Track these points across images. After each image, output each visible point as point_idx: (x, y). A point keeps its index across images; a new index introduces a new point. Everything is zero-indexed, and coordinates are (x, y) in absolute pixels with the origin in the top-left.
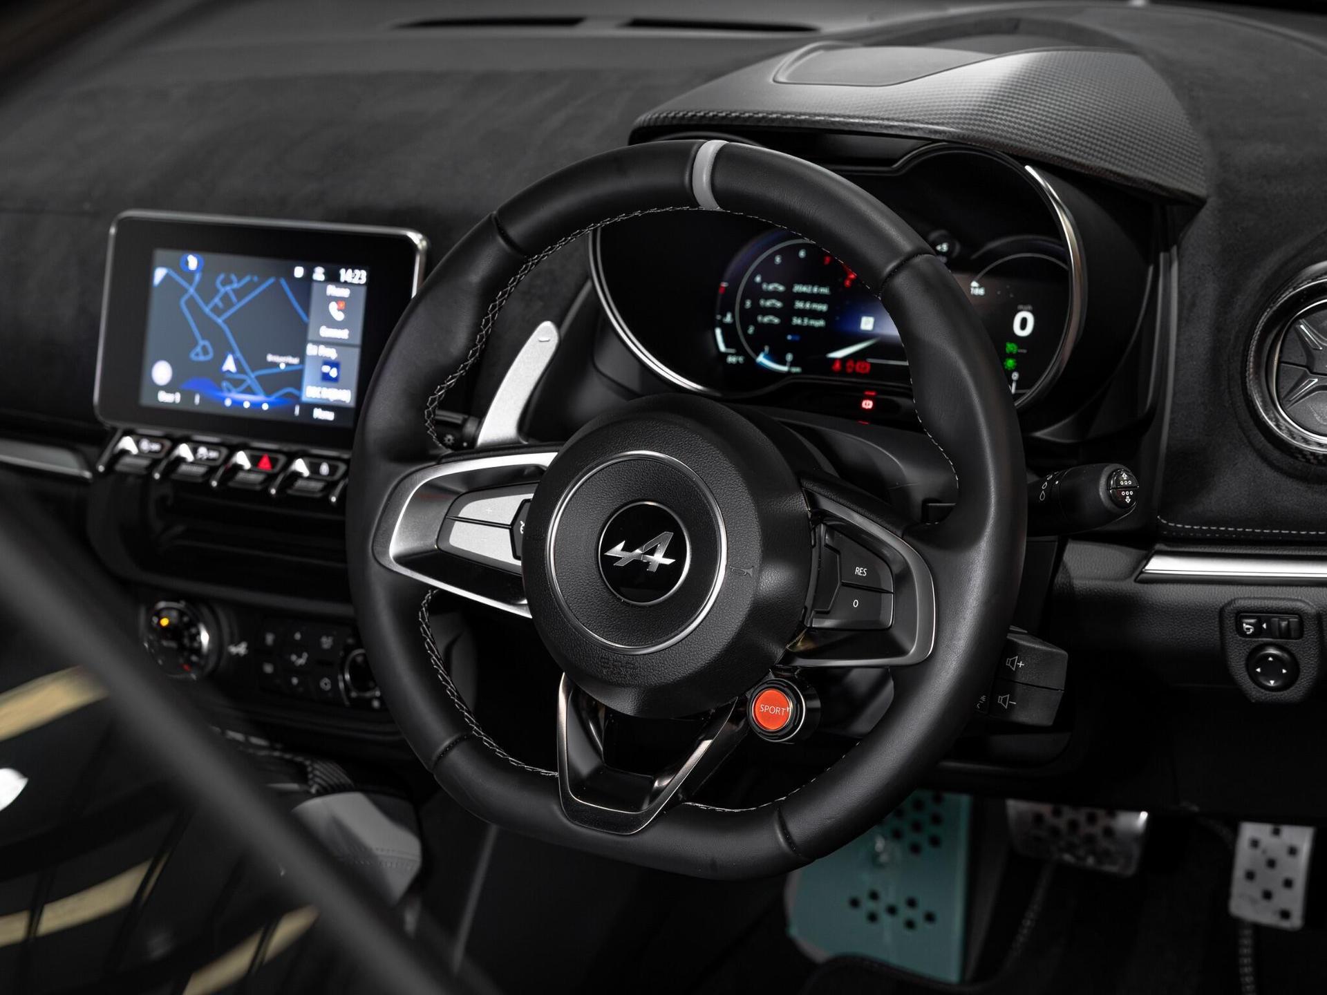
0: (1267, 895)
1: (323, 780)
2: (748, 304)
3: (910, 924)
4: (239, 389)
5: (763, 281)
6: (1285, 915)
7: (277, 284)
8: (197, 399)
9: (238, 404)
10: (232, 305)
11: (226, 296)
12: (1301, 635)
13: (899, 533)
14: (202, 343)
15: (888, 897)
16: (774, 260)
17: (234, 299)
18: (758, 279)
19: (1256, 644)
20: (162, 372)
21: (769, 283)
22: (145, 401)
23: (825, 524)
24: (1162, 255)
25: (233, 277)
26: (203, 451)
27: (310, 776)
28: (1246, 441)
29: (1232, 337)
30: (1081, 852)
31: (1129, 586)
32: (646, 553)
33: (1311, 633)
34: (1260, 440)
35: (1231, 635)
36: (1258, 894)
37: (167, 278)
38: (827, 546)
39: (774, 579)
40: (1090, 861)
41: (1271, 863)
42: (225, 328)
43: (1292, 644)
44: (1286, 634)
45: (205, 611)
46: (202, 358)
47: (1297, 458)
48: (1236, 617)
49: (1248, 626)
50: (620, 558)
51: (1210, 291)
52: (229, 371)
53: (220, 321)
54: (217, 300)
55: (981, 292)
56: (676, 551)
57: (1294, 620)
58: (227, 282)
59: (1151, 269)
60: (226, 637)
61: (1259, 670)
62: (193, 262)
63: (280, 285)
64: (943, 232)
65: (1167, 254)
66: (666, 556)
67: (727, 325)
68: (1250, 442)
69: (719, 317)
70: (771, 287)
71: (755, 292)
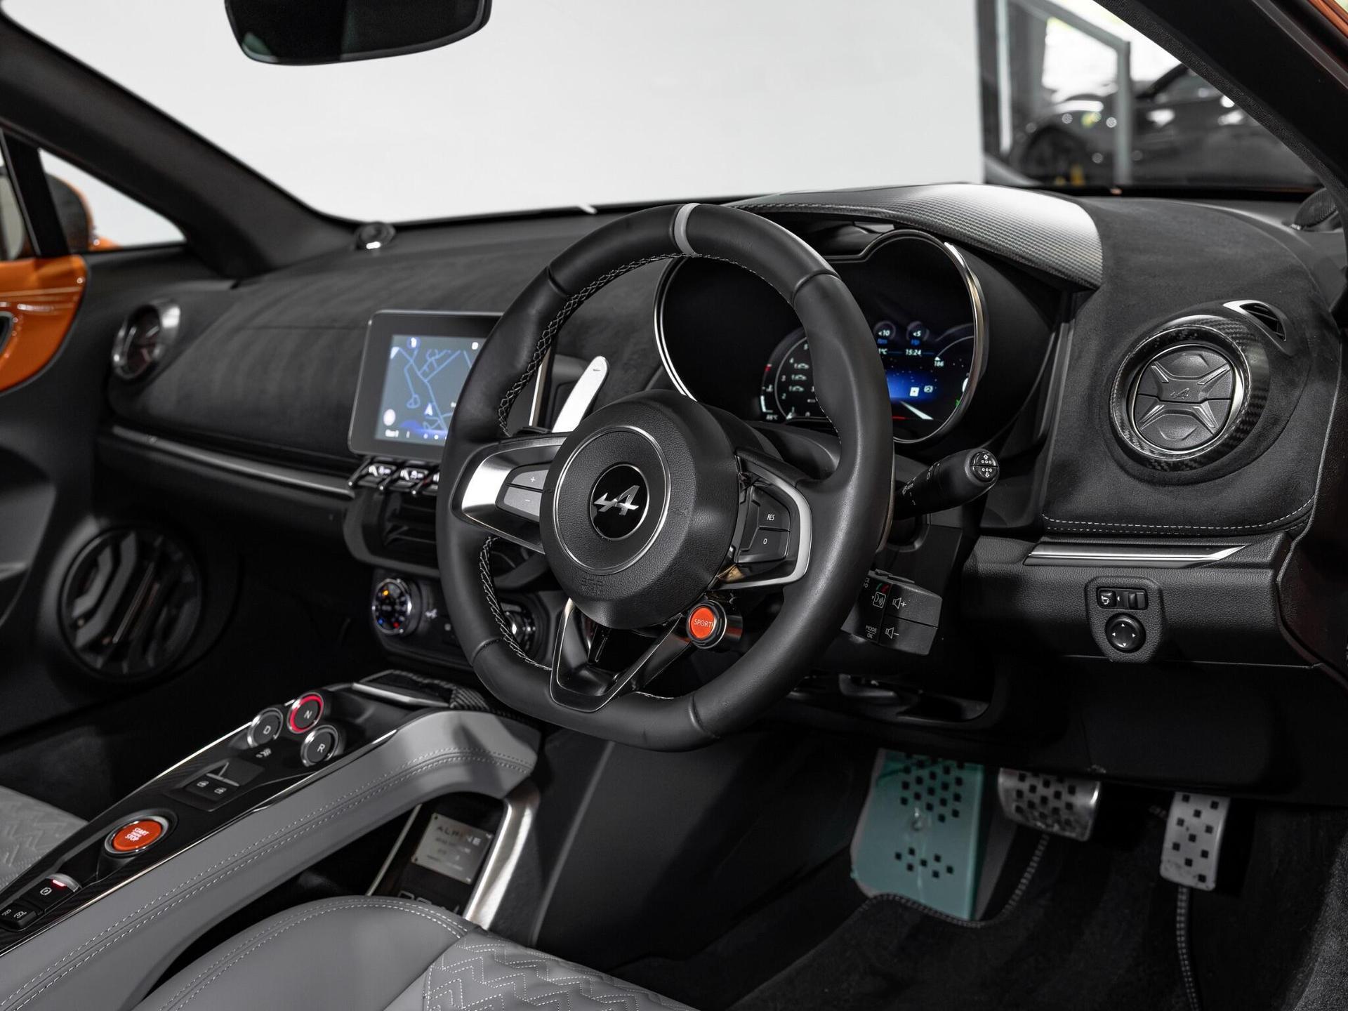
0: (1189, 862)
1: (463, 701)
2: (784, 378)
3: (936, 874)
4: (433, 427)
5: (795, 362)
6: (1202, 878)
7: (462, 354)
8: (408, 434)
9: (431, 437)
10: (434, 370)
11: (431, 363)
12: (1146, 607)
13: (794, 484)
14: (415, 396)
15: (922, 853)
16: (803, 347)
17: (435, 365)
18: (792, 361)
19: (1113, 613)
20: (389, 417)
21: (798, 363)
22: (379, 436)
23: (754, 486)
24: (1063, 325)
25: (436, 351)
26: (414, 473)
27: (453, 696)
28: (1109, 455)
29: (1105, 379)
30: (1049, 821)
31: (1018, 568)
32: (621, 502)
33: (1154, 605)
34: (1119, 451)
35: (1094, 605)
36: (1182, 862)
37: (398, 354)
38: (753, 501)
39: (705, 520)
40: (1056, 828)
41: (1193, 838)
42: (428, 385)
43: (1140, 614)
44: (1134, 605)
45: (414, 588)
46: (413, 407)
47: (1146, 466)
48: (1097, 592)
49: (1105, 598)
50: (603, 506)
51: (1094, 345)
52: (428, 415)
53: (426, 381)
54: (425, 367)
55: (941, 364)
56: (640, 500)
57: (1140, 594)
58: (433, 354)
59: (1053, 335)
60: (425, 605)
61: (1114, 634)
62: (414, 342)
63: (463, 355)
64: (917, 323)
65: (1067, 325)
66: (632, 504)
67: (769, 393)
68: (1113, 456)
69: (764, 388)
70: (800, 366)
71: (789, 370)
